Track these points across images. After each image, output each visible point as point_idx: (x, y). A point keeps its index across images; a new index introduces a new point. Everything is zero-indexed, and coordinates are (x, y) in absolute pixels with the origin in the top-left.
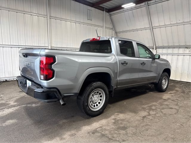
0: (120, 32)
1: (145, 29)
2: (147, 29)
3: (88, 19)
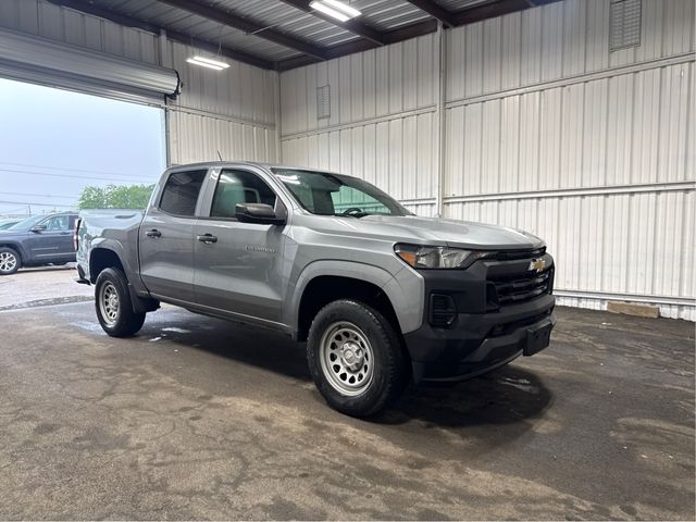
3: (612, 50)
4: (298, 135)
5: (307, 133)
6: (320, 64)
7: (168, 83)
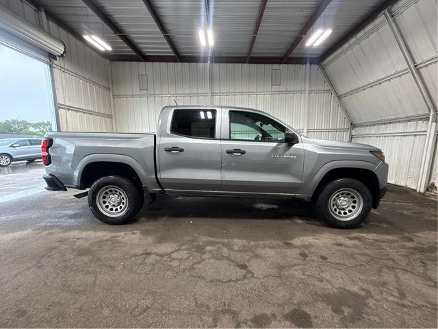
0: (345, 95)
1: (399, 75)
2: (403, 74)
3: (272, 85)
4: (126, 96)
5: (133, 96)
6: (141, 63)
7: (59, 49)
